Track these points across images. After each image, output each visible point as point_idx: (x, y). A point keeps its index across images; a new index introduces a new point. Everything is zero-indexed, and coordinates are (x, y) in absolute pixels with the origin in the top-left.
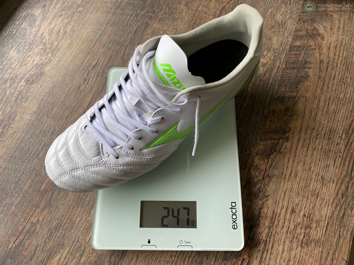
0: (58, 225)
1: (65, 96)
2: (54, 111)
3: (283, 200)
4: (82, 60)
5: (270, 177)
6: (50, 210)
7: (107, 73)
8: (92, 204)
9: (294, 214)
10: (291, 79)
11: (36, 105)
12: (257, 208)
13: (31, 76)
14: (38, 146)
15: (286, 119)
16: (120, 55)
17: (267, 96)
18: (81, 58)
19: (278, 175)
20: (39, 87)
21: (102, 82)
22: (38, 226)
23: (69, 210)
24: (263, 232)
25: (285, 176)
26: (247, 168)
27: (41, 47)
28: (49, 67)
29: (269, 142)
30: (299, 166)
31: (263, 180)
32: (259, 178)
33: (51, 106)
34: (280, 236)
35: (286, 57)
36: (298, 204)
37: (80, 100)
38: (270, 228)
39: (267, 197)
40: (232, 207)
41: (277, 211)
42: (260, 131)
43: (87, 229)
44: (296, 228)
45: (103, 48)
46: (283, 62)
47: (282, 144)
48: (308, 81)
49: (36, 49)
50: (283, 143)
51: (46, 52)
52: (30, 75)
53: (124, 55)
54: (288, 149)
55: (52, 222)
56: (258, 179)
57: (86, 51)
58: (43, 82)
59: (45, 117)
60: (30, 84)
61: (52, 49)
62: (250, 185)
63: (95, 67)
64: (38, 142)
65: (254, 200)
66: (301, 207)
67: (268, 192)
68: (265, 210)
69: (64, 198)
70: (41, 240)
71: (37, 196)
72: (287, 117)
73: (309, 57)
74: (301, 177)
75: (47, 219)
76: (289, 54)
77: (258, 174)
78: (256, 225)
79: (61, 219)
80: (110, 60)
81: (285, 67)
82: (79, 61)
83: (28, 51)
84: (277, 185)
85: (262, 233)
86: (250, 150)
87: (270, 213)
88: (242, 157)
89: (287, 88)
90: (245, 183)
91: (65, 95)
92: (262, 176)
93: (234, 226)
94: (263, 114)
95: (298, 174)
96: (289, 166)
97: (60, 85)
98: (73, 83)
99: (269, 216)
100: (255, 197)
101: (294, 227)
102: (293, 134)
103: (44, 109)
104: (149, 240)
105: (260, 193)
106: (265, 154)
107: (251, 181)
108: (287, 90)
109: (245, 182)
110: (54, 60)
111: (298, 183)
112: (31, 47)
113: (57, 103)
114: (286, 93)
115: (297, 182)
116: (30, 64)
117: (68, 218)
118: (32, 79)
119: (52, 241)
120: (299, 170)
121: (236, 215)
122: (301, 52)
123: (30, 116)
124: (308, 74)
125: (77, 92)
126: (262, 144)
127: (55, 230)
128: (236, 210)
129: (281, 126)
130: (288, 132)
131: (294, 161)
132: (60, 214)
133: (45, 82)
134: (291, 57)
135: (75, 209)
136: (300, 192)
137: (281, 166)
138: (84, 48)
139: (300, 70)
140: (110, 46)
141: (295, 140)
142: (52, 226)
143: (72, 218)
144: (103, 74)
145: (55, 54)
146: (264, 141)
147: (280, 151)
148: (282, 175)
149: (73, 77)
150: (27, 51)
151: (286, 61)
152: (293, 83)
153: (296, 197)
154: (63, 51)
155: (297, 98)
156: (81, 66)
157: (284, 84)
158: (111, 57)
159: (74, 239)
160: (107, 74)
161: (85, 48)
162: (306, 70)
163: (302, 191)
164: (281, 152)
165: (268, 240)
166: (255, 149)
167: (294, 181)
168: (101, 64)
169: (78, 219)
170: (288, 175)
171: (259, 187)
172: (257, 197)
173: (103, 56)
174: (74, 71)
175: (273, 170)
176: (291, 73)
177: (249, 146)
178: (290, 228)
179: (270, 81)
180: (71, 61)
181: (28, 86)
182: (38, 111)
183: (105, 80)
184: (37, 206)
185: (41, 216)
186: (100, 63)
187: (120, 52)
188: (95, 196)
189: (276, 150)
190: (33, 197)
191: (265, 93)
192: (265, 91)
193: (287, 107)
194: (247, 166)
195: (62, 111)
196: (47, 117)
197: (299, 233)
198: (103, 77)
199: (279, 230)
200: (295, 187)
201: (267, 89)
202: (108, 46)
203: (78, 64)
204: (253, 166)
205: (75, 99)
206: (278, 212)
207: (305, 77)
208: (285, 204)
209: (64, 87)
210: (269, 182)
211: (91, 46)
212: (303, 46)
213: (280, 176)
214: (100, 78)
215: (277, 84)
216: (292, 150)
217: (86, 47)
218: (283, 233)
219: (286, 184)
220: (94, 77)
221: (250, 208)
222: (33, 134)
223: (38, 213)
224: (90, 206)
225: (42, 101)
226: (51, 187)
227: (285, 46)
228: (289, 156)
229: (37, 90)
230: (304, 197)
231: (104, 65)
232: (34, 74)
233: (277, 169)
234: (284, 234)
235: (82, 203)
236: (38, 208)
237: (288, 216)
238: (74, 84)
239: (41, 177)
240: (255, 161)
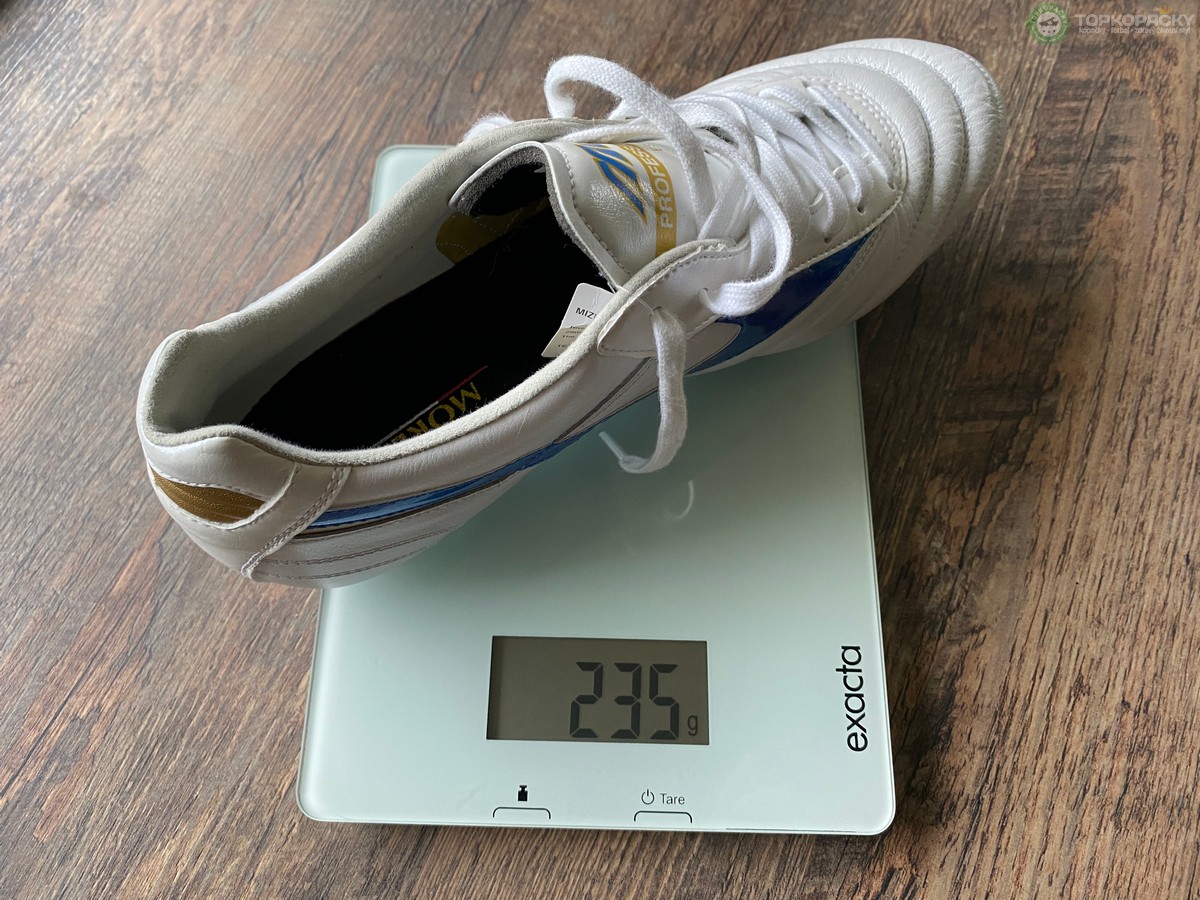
0: (173, 729)
1: (215, 253)
2: (172, 306)
3: (1041, 645)
4: (283, 125)
5: (988, 555)
6: (145, 673)
7: (373, 171)
8: (304, 648)
9: (1084, 699)
10: (1054, 200)
11: (106, 282)
12: (940, 672)
13: (93, 181)
14: (106, 430)
15: (1044, 343)
16: (422, 109)
17: (969, 260)
18: (279, 120)
19: (1018, 550)
20: (120, 220)
21: (351, 203)
22: (97, 730)
23: (216, 672)
24: (965, 767)
25: (1045, 553)
26: (898, 521)
27: (131, 78)
28: (160, 150)
29: (982, 426)
30: (1099, 516)
31: (961, 566)
32: (947, 559)
33: (160, 288)
34: (1033, 784)
35: (1035, 120)
36: (1101, 659)
37: (271, 266)
38: (991, 749)
39: (978, 632)
40: (844, 666)
41: (1018, 687)
42: (945, 385)
43: (283, 744)
44: (1094, 752)
45: (359, 83)
46: (1026, 138)
47: (1029, 433)
48: (1121, 208)
49: (115, 86)
50: (1035, 431)
51: (152, 95)
52: (88, 175)
53: (435, 108)
54: (1055, 454)
55: (149, 715)
56: (942, 565)
57: (300, 93)
58: (136, 202)
59: (137, 326)
60: (87, 208)
61: (172, 85)
62: (911, 585)
63: (328, 152)
64: (110, 416)
65: (927, 643)
66: (1109, 671)
67: (980, 615)
68: (970, 681)
69: (198, 624)
70: (106, 785)
71: (98, 617)
72: (1047, 335)
73: (1121, 123)
74: (1109, 559)
75: (131, 703)
76: (1048, 109)
77: (939, 545)
78: (937, 739)
79: (184, 706)
80: (384, 124)
81: (1035, 156)
82: (269, 129)
83: (84, 91)
84: (1014, 589)
85: (959, 769)
86: (909, 457)
87: (992, 692)
88: (880, 482)
89: (1046, 232)
90: (892, 576)
91: (213, 249)
92: (956, 554)
93: (853, 739)
94: (955, 322)
95: (1096, 549)
96: (1058, 515)
97: (199, 214)
98: (247, 206)
99: (989, 706)
100: (933, 630)
101: (1087, 750)
102: (1070, 396)
103: (136, 299)
104: (523, 787)
105: (950, 613)
106: (966, 469)
107: (917, 570)
108: (1045, 238)
109: (893, 571)
110: (179, 123)
111: (1097, 582)
112: (97, 77)
113: (186, 275)
114: (1040, 251)
115: (1090, 576)
116: (89, 139)
117: (211, 702)
118: (94, 190)
119: (147, 788)
120: (1097, 533)
121: (860, 696)
122: (1093, 103)
123: (83, 323)
124: (1119, 182)
125: (259, 239)
126: (956, 432)
127: (163, 746)
128: (861, 678)
129: (1024, 366)
130: (1050, 389)
131: (1078, 499)
132: (183, 686)
133: (143, 202)
134: (1054, 120)
135: (241, 669)
136: (1103, 614)
137: (1030, 515)
138: (289, 85)
139: (1091, 166)
140: (384, 77)
141: (1078, 420)
142: (149, 732)
143: (227, 702)
144: (358, 176)
145: (183, 105)
146: (962, 424)
147: (1023, 462)
148: (1033, 550)
149: (247, 185)
150: (82, 93)
151: (1035, 136)
152: (1066, 215)
153: (1089, 634)
154: (214, 93)
155: (1080, 269)
156: (278, 146)
157: (1032, 217)
158: (389, 115)
159: (234, 783)
160: (372, 176)
161: (293, 84)
162: (1114, 166)
163: (1114, 612)
164: (1029, 465)
165: (986, 798)
166: (927, 450)
167: (1078, 572)
168: (349, 140)
169: (250, 708)
170: (1057, 550)
171: (946, 593)
172: (938, 630)
173: (359, 113)
174: (249, 164)
175: (999, 530)
176: (1055, 178)
177: (904, 441)
178: (1071, 752)
179: (980, 206)
180: (242, 130)
181: (79, 215)
182: (114, 306)
183: (363, 195)
184: (95, 656)
185: (109, 692)
186: (346, 136)
187: (423, 99)
188: (315, 621)
189: (1007, 456)
190: (80, 620)
191: (960, 246)
192: (963, 240)
193: (1047, 301)
194: (900, 513)
195: (203, 306)
196: (147, 327)
197: (1106, 773)
198: (356, 185)
199: (1027, 758)
200: (1086, 595)
201: (969, 233)
202: (377, 78)
203: (266, 138)
204: (923, 516)
205: (251, 262)
206: (1021, 690)
207: (1108, 191)
208: (1049, 660)
209: (213, 222)
210: (985, 574)
211: (316, 77)
212: (1100, 80)
213: (1026, 555)
214: (346, 187)
215: (1004, 215)
216: (1070, 458)
217: (297, 81)
218: (1042, 772)
219: (1049, 582)
220: (323, 185)
221: (913, 672)
222: (90, 386)
223: (98, 682)
224: (297, 657)
225: (129, 268)
226: (150, 583)
227: (1033, 82)
228: (1057, 478)
229: (110, 231)
230: (1120, 633)
231: (360, 144)
232: (103, 172)
233: (1012, 527)
234: (1046, 774)
235: (266, 647)
236: (99, 662)
237: (1061, 706)
238: (249, 208)
239: (115, 545)
240: (930, 495)
